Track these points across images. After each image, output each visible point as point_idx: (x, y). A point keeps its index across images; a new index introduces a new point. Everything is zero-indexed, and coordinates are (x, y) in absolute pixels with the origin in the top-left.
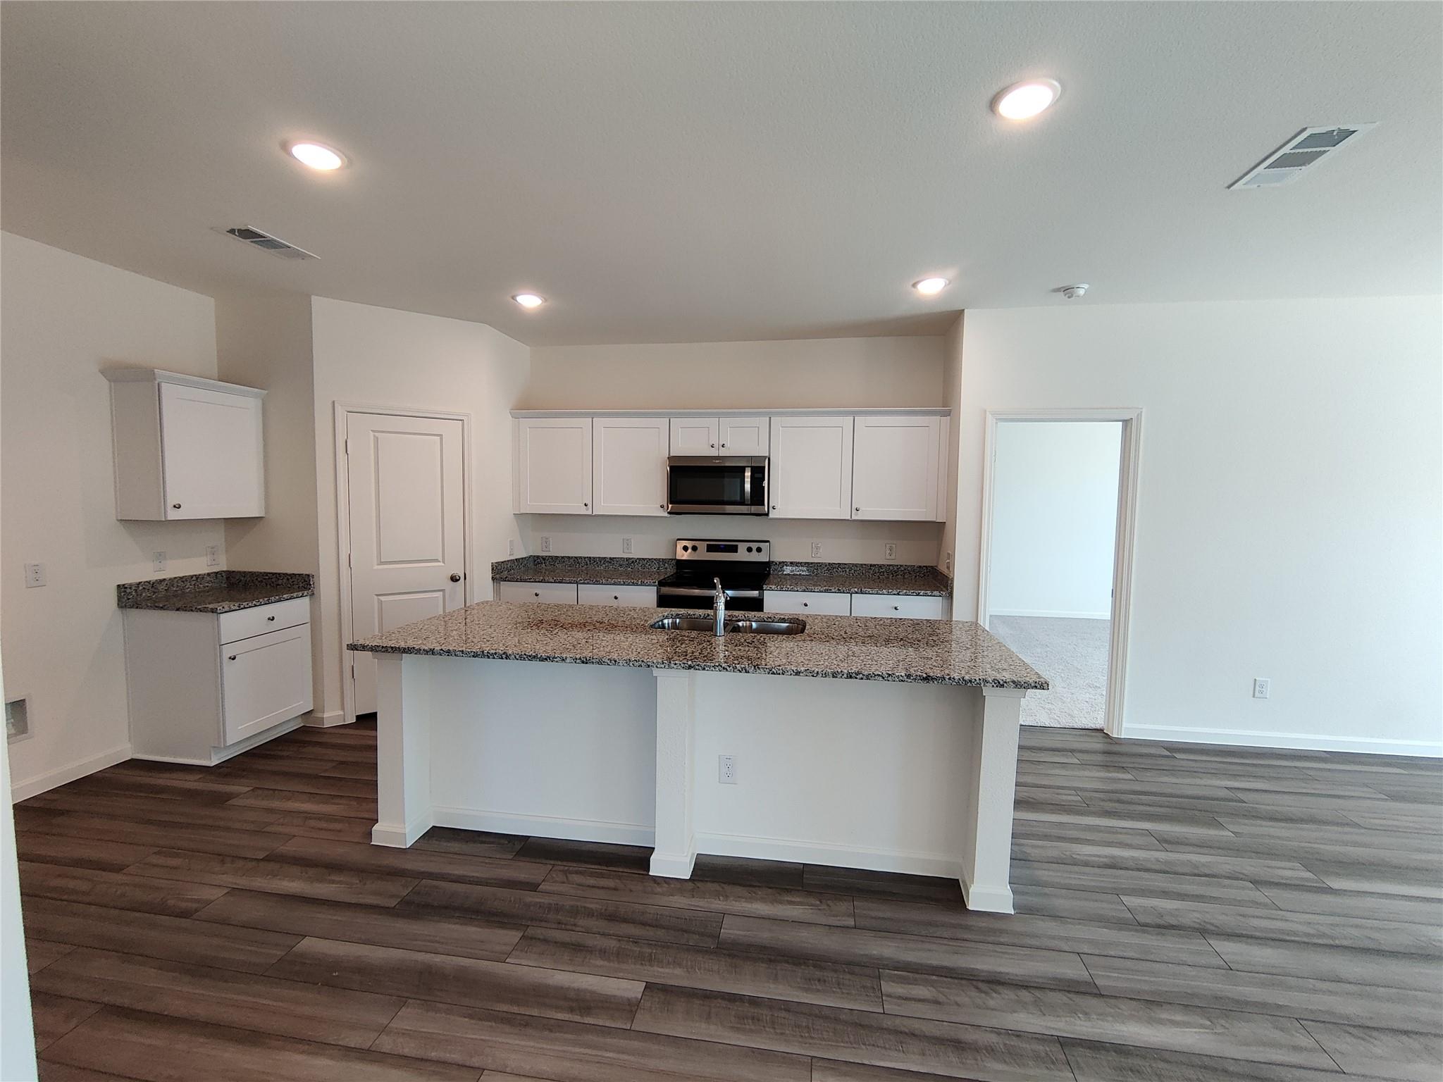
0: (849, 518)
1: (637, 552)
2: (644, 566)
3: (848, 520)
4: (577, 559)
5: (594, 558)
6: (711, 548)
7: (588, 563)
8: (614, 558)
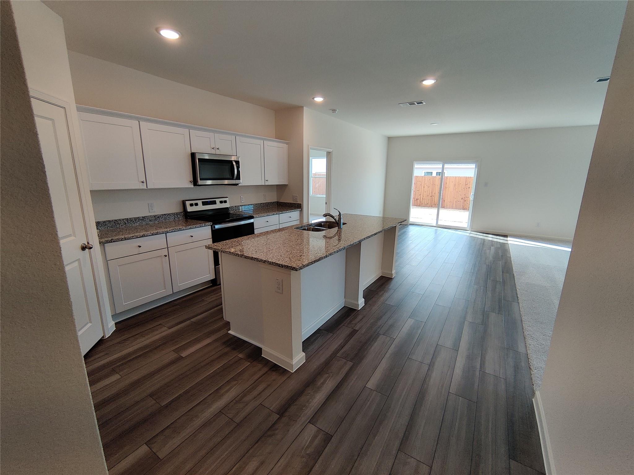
0: (264, 184)
1: (158, 211)
2: (165, 219)
3: (263, 185)
4: (116, 222)
5: (130, 219)
6: (204, 204)
7: (126, 222)
8: (145, 217)
